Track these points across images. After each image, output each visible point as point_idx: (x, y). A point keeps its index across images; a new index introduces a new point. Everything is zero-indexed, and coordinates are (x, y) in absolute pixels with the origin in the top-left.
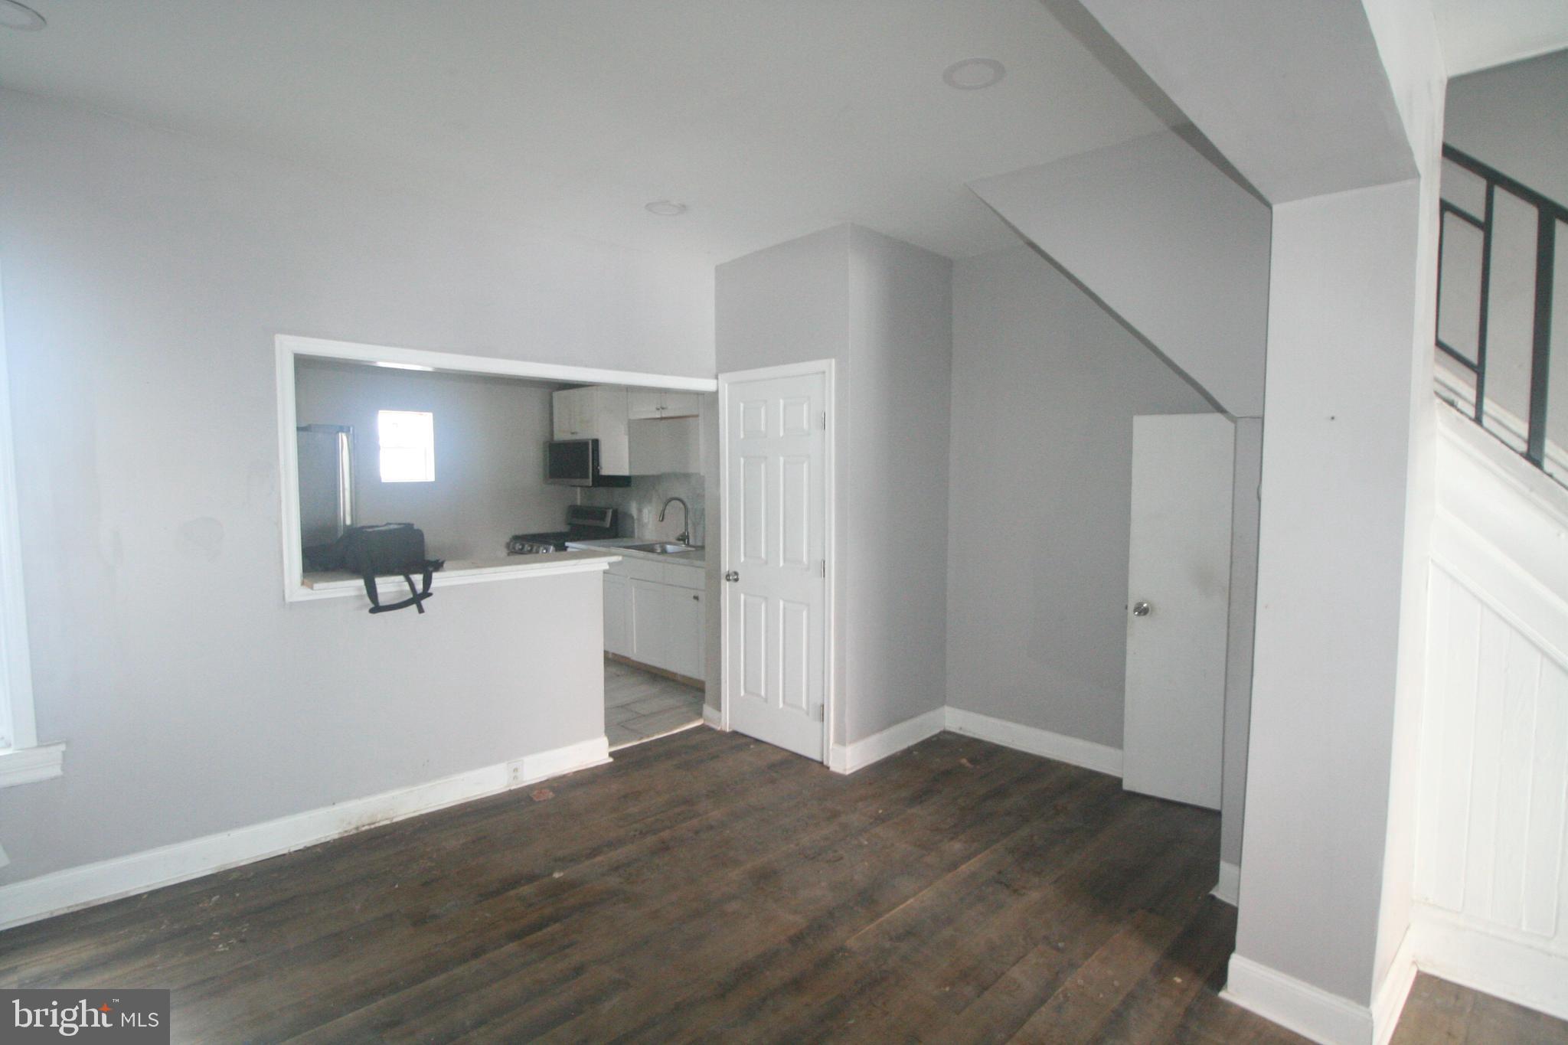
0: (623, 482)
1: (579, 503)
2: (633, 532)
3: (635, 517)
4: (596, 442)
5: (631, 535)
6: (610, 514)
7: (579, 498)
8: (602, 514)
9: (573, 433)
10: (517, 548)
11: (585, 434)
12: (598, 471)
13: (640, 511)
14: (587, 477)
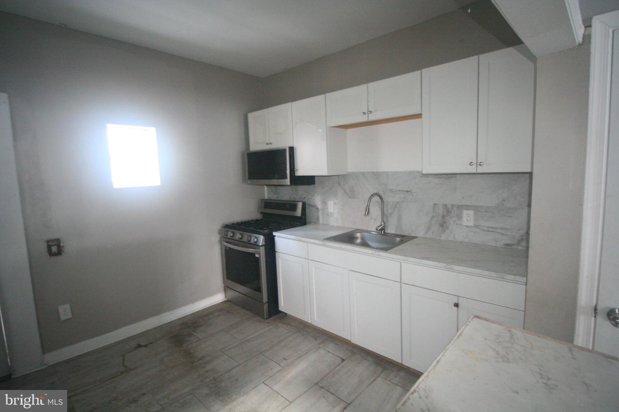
0: (309, 180)
1: (266, 197)
2: (318, 219)
3: (320, 207)
4: (292, 149)
5: (316, 222)
6: (300, 205)
7: (267, 193)
8: (293, 206)
9: (267, 144)
10: (229, 236)
11: (278, 144)
12: (294, 173)
13: (325, 203)
14: (286, 178)
